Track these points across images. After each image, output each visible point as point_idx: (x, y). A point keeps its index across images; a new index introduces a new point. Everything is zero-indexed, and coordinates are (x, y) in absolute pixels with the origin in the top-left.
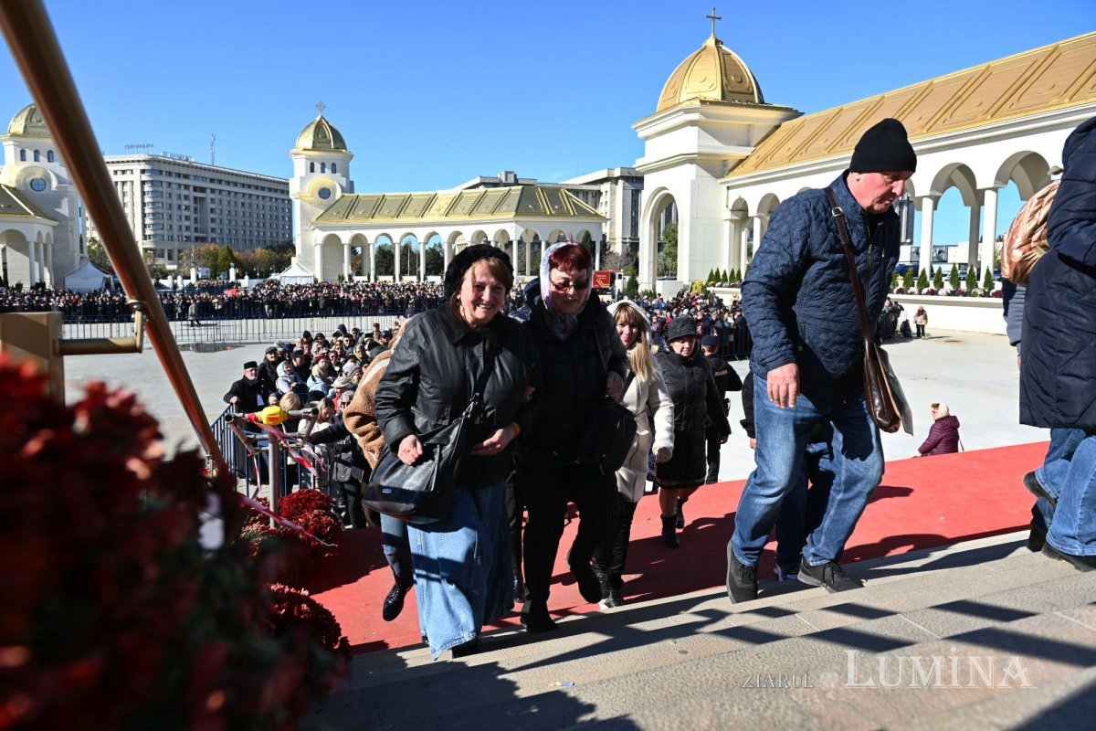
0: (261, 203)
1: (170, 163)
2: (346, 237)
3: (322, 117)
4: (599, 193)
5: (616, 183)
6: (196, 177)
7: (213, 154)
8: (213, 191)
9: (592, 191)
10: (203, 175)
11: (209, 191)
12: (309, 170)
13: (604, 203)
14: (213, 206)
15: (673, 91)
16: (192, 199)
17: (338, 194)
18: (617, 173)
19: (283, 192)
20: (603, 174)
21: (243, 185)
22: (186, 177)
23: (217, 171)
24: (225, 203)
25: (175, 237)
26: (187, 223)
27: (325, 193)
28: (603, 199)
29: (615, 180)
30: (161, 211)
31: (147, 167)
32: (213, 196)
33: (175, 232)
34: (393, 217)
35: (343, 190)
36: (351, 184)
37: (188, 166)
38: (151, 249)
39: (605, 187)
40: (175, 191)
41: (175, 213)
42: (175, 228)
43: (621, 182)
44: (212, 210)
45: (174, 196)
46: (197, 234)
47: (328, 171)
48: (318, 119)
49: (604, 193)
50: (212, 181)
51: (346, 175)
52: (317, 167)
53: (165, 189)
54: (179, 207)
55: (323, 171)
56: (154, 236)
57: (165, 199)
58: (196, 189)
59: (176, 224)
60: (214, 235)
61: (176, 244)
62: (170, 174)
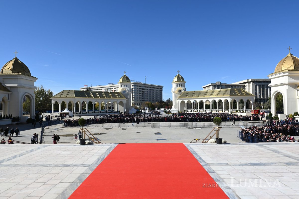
0: (156, 91)
1: (138, 84)
2: (186, 101)
3: (179, 74)
4: (245, 86)
5: (250, 83)
6: (143, 86)
7: (146, 81)
8: (146, 89)
9: (242, 86)
10: (144, 86)
11: (145, 89)
12: (176, 86)
13: (246, 89)
14: (146, 93)
15: (279, 67)
16: (142, 91)
17: (183, 91)
18: (250, 80)
19: (160, 89)
20: (246, 81)
21: (152, 88)
22: (141, 86)
23: (147, 85)
24: (148, 92)
25: (139, 100)
26: (141, 97)
27: (180, 91)
28: (246, 88)
29: (249, 82)
30: (136, 94)
31: (133, 85)
32: (146, 90)
33: (139, 99)
34: (197, 96)
35: (184, 90)
36: (186, 89)
37: (141, 84)
38: (134, 103)
39: (246, 84)
40: (139, 90)
41: (139, 94)
42: (139, 98)
43: (251, 83)
44: (146, 94)
45: (139, 91)
46: (143, 99)
47: (180, 86)
48: (178, 74)
49: (246, 86)
50: (146, 87)
51: (184, 87)
52: (178, 85)
53: (137, 89)
54: (139, 93)
55: (179, 86)
56: (134, 100)
57: (137, 92)
58: (143, 89)
59: (139, 97)
60: (146, 99)
61: (139, 101)
62: (138, 86)
